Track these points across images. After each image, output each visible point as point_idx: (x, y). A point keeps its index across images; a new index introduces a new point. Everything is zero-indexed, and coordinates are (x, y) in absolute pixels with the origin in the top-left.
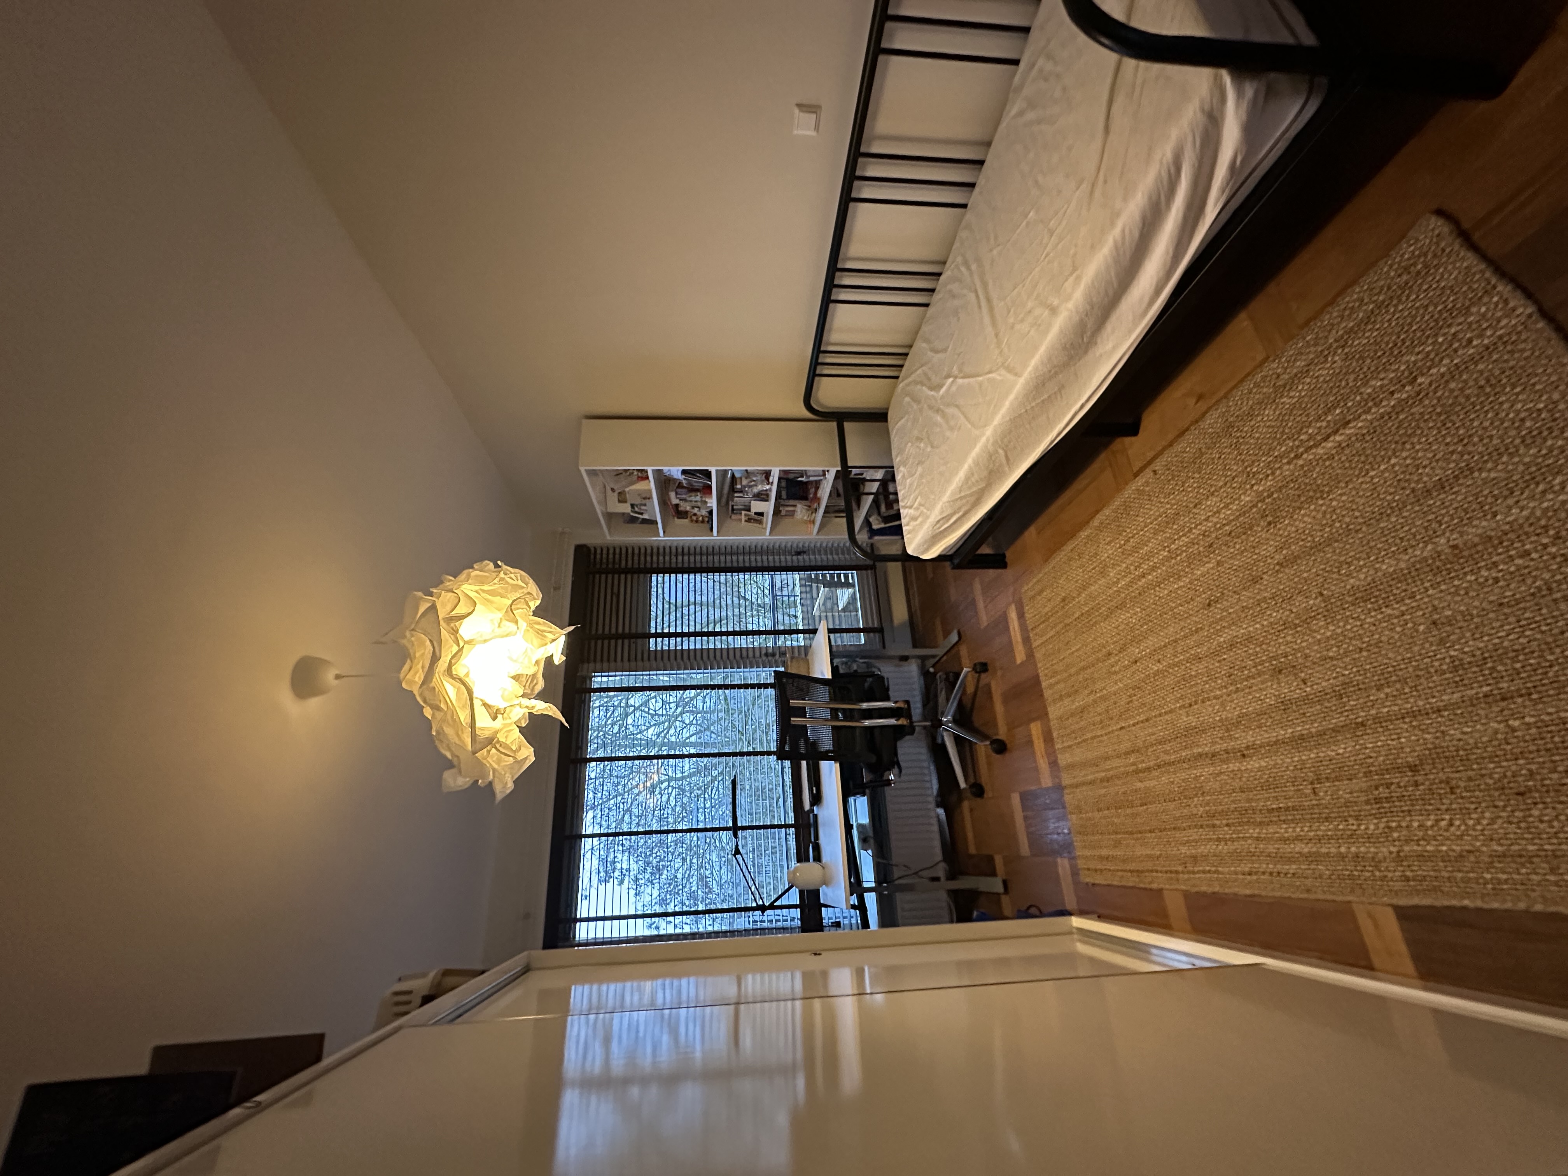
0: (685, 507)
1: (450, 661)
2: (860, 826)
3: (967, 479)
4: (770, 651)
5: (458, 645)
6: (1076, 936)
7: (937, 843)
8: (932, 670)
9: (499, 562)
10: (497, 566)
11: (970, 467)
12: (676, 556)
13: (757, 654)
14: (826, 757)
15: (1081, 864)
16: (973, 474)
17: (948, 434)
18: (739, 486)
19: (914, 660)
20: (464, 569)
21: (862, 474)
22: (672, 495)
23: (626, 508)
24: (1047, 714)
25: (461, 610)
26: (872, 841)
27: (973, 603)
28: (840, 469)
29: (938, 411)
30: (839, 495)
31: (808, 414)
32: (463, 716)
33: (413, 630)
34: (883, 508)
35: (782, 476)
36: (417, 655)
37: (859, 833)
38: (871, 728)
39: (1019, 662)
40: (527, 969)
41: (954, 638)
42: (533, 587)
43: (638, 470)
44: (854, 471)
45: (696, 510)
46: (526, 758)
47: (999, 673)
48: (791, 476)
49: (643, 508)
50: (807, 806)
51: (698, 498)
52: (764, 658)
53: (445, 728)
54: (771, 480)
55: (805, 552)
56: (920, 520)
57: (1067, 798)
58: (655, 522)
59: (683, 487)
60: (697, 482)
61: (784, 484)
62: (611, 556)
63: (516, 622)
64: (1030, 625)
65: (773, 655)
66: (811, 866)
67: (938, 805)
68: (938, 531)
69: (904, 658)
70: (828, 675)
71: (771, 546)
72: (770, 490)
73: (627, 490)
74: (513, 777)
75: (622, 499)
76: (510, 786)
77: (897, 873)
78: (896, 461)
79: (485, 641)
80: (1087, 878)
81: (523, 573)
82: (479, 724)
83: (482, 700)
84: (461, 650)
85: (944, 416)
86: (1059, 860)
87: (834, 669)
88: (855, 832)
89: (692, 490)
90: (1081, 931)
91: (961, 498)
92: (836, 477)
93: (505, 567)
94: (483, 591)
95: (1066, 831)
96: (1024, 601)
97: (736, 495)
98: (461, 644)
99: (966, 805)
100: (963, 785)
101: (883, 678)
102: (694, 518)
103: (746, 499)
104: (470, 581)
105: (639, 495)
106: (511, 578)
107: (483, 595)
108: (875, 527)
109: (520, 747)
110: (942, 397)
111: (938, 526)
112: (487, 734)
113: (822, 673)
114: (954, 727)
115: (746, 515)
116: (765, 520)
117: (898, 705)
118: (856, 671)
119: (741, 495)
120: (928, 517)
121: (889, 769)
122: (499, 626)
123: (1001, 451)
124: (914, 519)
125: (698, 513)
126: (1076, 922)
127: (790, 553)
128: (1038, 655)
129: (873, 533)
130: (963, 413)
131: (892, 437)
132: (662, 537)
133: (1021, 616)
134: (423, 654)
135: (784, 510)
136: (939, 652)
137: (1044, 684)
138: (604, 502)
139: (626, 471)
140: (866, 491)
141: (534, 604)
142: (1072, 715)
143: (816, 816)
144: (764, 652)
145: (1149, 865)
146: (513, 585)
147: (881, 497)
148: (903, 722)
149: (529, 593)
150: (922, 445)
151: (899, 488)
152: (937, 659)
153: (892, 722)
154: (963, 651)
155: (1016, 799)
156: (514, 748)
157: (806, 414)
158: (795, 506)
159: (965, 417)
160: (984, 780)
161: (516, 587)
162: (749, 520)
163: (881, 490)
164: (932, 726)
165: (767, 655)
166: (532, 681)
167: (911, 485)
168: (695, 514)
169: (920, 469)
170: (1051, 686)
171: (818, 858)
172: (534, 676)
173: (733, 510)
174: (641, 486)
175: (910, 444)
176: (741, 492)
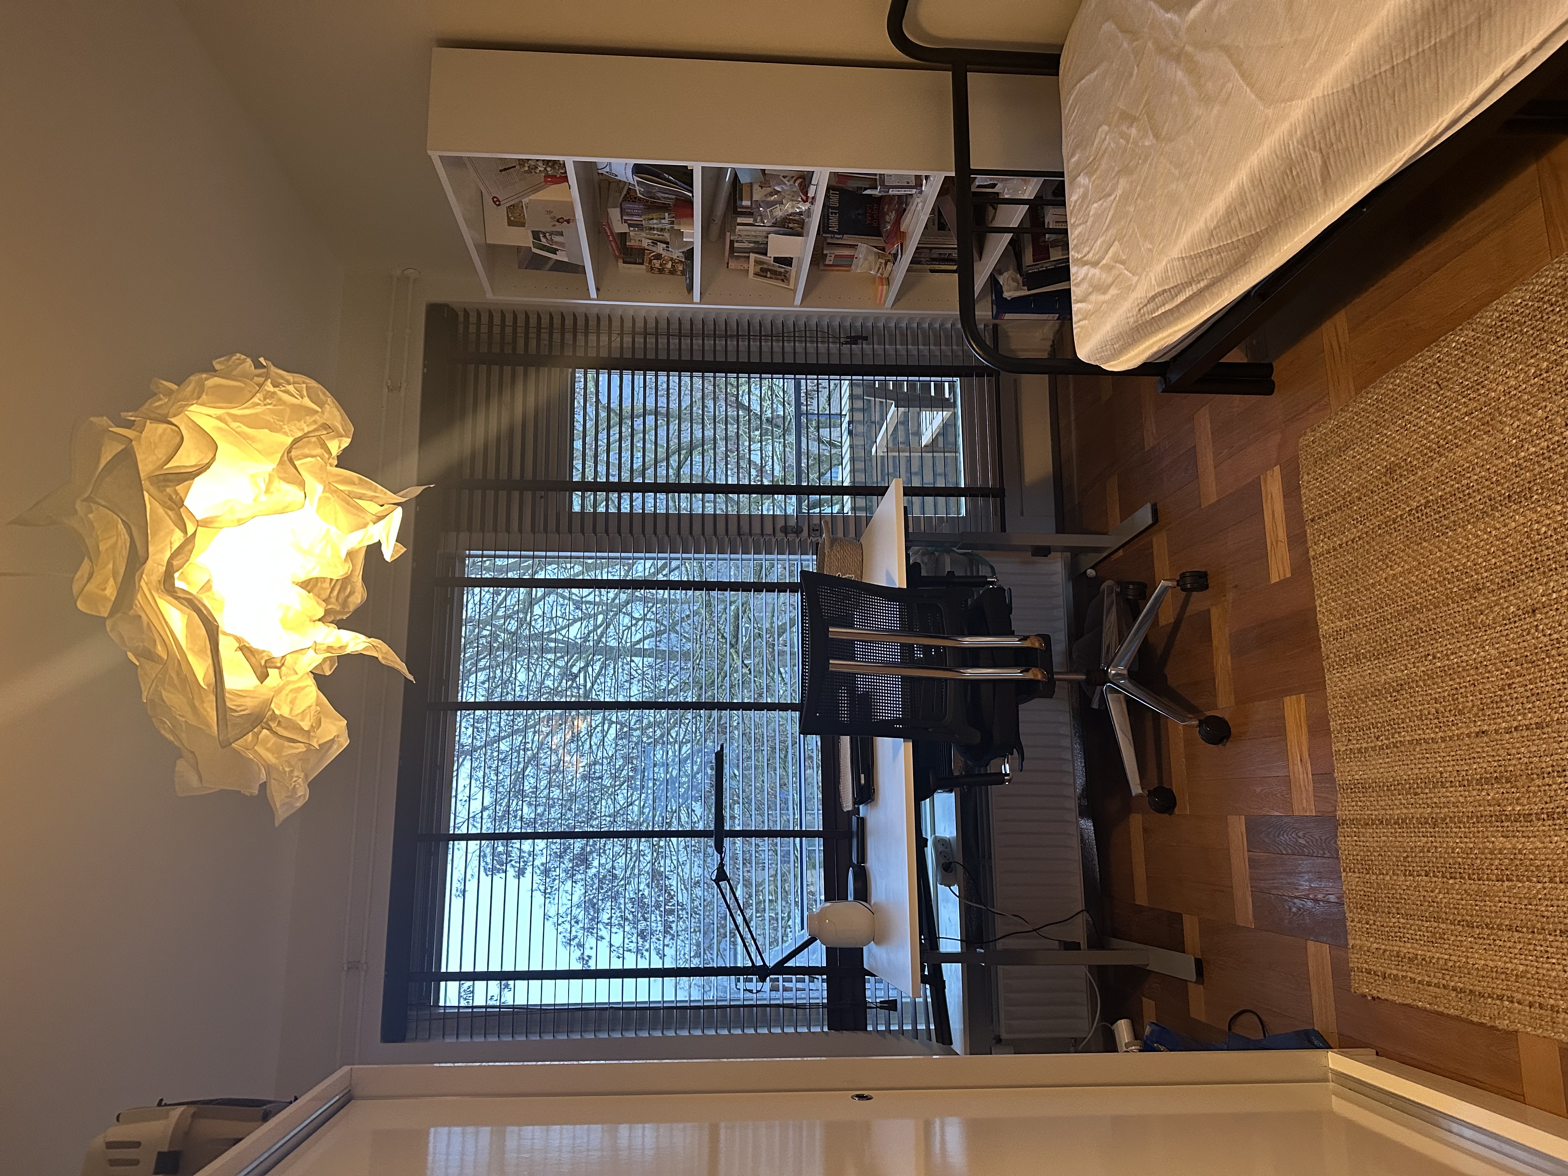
0: (640, 239)
1: (169, 563)
2: (940, 843)
3: (1230, 212)
4: (792, 523)
5: (184, 530)
6: (1331, 1085)
7: (1077, 881)
8: (1091, 572)
9: (262, 360)
10: (258, 365)
11: (1241, 191)
12: (621, 335)
13: (768, 529)
14: (889, 730)
15: (1355, 960)
16: (1243, 205)
17: (1198, 111)
18: (746, 203)
19: (1059, 554)
20: (192, 374)
21: (993, 186)
22: (615, 214)
23: (522, 238)
24: (1321, 685)
25: (186, 458)
26: (960, 870)
27: (1192, 454)
28: (953, 174)
29: (1178, 57)
30: (942, 226)
31: (896, 54)
32: (201, 669)
33: (89, 499)
34: (1028, 258)
35: (834, 183)
36: (102, 547)
37: (938, 854)
38: (976, 684)
39: (1274, 579)
40: (347, 1099)
41: (1144, 516)
42: (333, 414)
43: (547, 162)
44: (980, 180)
45: (660, 248)
46: (332, 741)
47: (1230, 596)
48: (851, 185)
49: (557, 239)
50: (848, 805)
51: (665, 223)
52: (780, 535)
53: (164, 694)
54: (811, 194)
55: (866, 338)
56: (1113, 291)
57: (1344, 843)
58: (580, 269)
59: (636, 199)
60: (664, 191)
61: (835, 200)
62: (496, 330)
63: (302, 484)
64: (1309, 510)
65: (798, 531)
66: (850, 908)
67: (1082, 814)
68: (1148, 317)
69: (1043, 551)
70: (900, 581)
71: (801, 323)
72: (809, 212)
73: (525, 200)
74: (306, 776)
75: (516, 219)
76: (303, 792)
77: (1001, 927)
78: (1070, 165)
79: (240, 522)
80: (1363, 986)
81: (313, 384)
82: (230, 683)
83: (238, 639)
84: (190, 541)
85: (1193, 69)
86: (1311, 946)
87: (912, 570)
88: (930, 851)
89: (653, 206)
90: (1343, 1079)
91: (1209, 253)
92: (943, 192)
93: (274, 369)
94: (235, 418)
95: (1332, 898)
96: (1303, 462)
97: (739, 220)
98: (191, 529)
99: (1136, 821)
100: (1136, 789)
101: (1001, 589)
102: (657, 263)
103: (758, 231)
104: (204, 397)
105: (549, 212)
106: (287, 392)
107: (235, 425)
108: (1007, 295)
109: (319, 723)
110: (1191, 28)
111: (1150, 307)
112: (250, 704)
113: (889, 577)
114: (1129, 685)
115: (757, 262)
116: (793, 274)
117: (1027, 644)
118: (951, 573)
119: (750, 220)
120: (1131, 288)
121: (1003, 753)
122: (267, 491)
123: (1316, 157)
124: (1101, 288)
125: (664, 253)
126: (1335, 1061)
127: (837, 339)
128: (1318, 571)
129: (1003, 305)
130: (1238, 65)
131: (1065, 112)
132: (593, 299)
133: (1292, 492)
134: (114, 546)
135: (831, 255)
136: (1109, 542)
137: (1324, 629)
138: (480, 223)
139: (522, 162)
140: (998, 223)
141: (336, 446)
142: (1377, 694)
143: (862, 821)
144: (780, 523)
145: (1499, 987)
146: (293, 407)
147: (1027, 238)
148: (1035, 674)
149: (325, 426)
150: (1134, 131)
151: (1071, 220)
152: (1105, 555)
153: (1015, 673)
154: (1160, 544)
155: (1238, 827)
156: (306, 725)
157: (893, 53)
158: (854, 247)
159: (1243, 75)
160: (1178, 782)
161: (299, 412)
162: (764, 272)
163: (1027, 225)
164: (1087, 681)
165: (785, 530)
166: (343, 588)
167: (1099, 216)
168: (658, 257)
169: (1123, 184)
170: (1338, 634)
171: (863, 894)
172: (346, 581)
173: (732, 248)
174: (551, 194)
175: (1105, 128)
176: (750, 214)
